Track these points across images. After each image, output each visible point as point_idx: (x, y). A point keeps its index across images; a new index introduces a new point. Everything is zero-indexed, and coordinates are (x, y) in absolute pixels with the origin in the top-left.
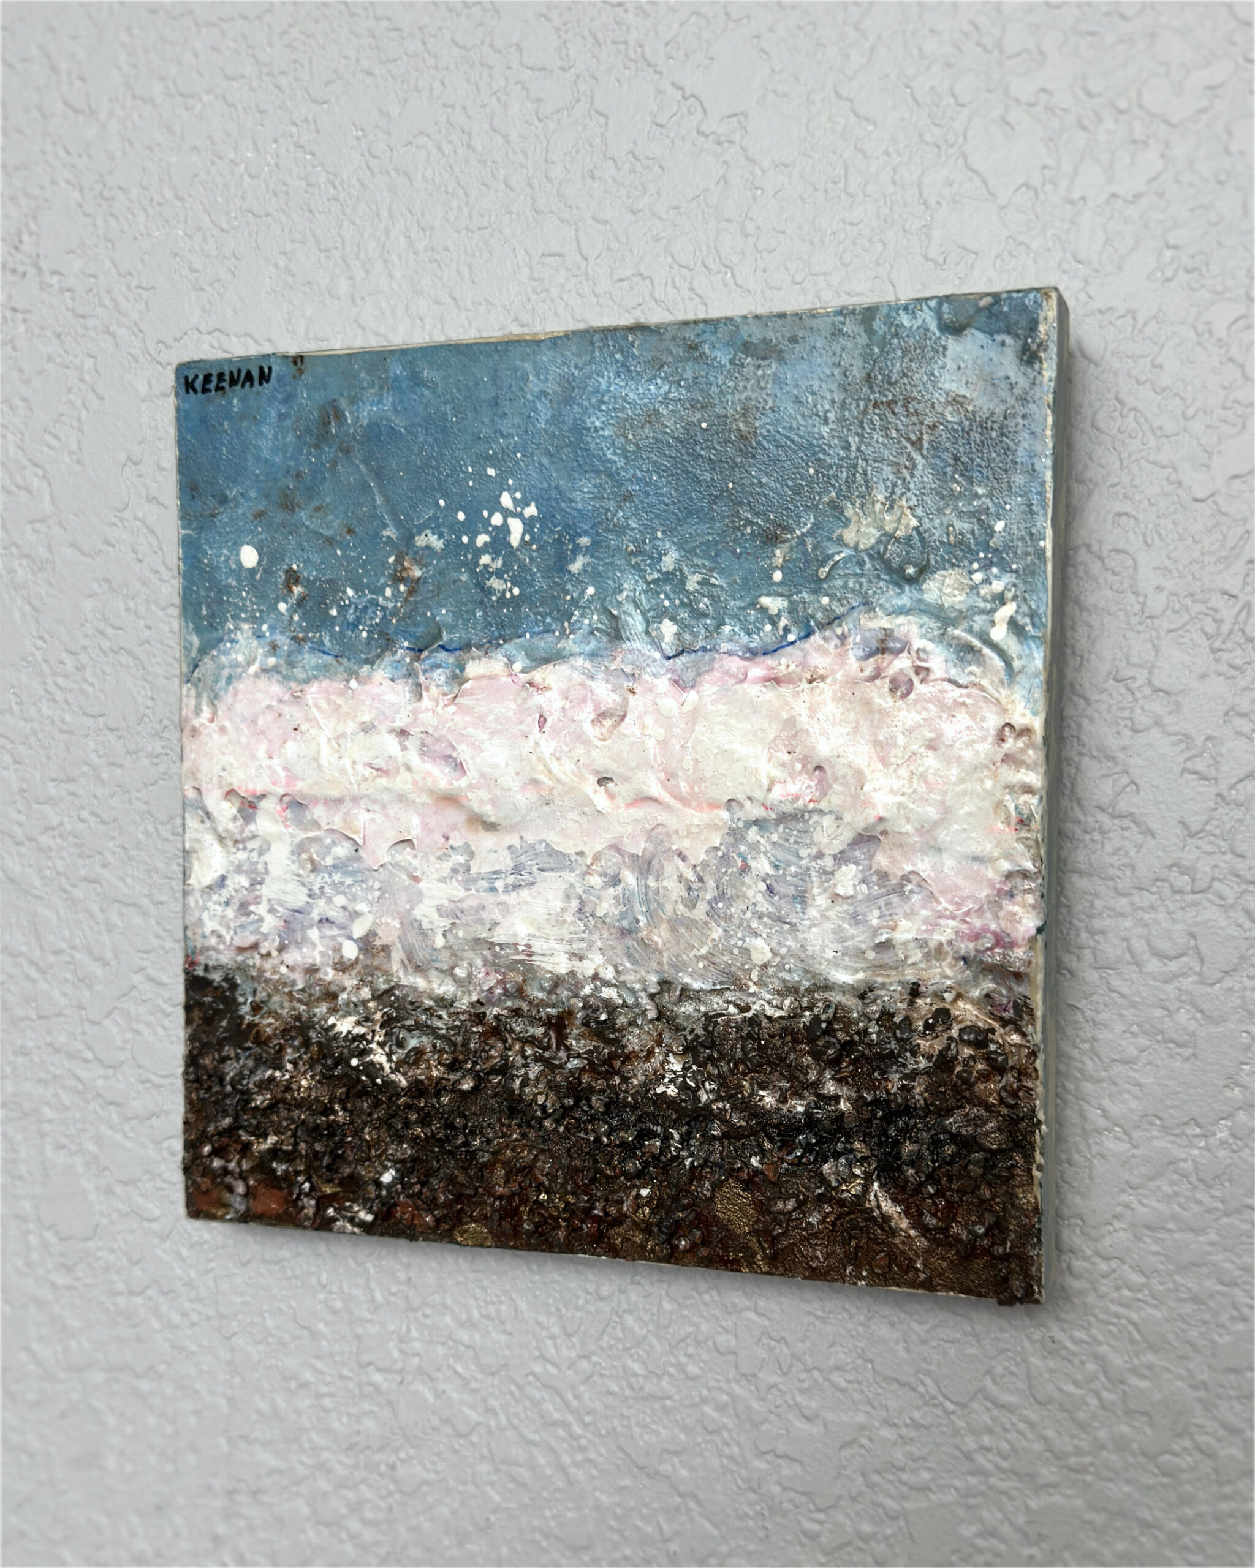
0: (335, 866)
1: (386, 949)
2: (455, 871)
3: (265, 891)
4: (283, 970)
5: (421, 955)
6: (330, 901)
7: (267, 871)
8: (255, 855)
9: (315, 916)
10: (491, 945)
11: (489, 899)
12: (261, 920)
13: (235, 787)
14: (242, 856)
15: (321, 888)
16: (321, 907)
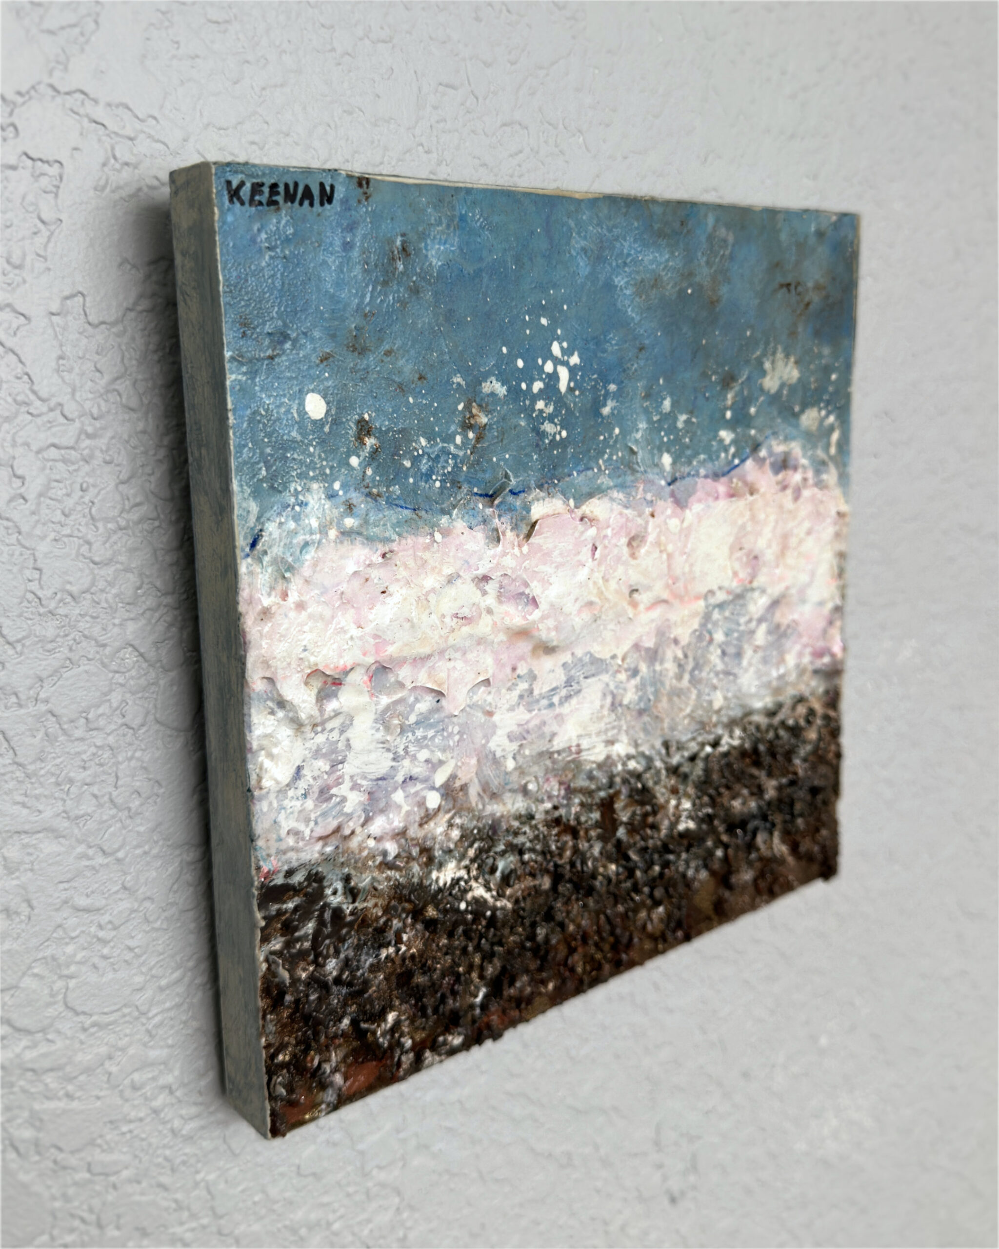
0: (417, 723)
1: (464, 788)
2: (521, 697)
3: (347, 769)
4: (371, 843)
5: (495, 783)
6: (414, 758)
7: (349, 746)
8: (335, 735)
9: (400, 778)
10: (552, 754)
11: (549, 714)
12: (344, 799)
13: (321, 668)
14: (321, 739)
15: (406, 749)
16: (406, 767)
